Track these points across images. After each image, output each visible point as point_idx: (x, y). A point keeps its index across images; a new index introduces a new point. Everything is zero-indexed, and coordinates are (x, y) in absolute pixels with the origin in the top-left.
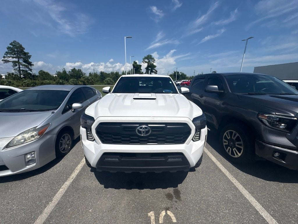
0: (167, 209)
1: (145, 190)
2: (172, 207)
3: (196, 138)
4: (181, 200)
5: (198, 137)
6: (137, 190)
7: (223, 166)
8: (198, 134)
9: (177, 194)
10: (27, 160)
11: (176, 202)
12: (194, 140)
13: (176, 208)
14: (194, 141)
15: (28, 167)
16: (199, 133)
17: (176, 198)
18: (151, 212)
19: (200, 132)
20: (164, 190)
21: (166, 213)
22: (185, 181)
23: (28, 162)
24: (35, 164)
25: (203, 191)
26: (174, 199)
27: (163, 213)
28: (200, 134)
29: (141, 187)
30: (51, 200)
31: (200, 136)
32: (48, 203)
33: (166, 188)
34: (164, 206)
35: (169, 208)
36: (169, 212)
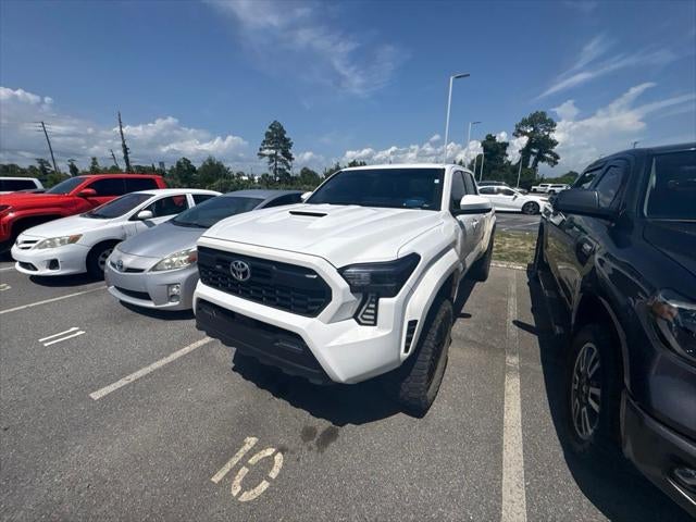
0: (282, 450)
1: (282, 401)
2: (292, 452)
3: (365, 316)
4: (322, 452)
5: (372, 317)
6: (269, 395)
7: (524, 445)
8: (371, 309)
9: (329, 436)
10: (171, 294)
11: (310, 449)
12: (363, 322)
13: (298, 460)
14: (360, 323)
15: (170, 304)
16: (373, 306)
17: (318, 444)
18: (253, 439)
19: (377, 303)
20: (312, 417)
21: (274, 455)
22: (372, 424)
23: (172, 297)
24: (177, 303)
25: (390, 464)
26: (312, 443)
27: (269, 452)
28: (376, 309)
29: (279, 392)
30: (167, 356)
31: (376, 315)
32: (162, 357)
33: (318, 417)
34: (282, 441)
35: (287, 450)
36: (279, 457)
